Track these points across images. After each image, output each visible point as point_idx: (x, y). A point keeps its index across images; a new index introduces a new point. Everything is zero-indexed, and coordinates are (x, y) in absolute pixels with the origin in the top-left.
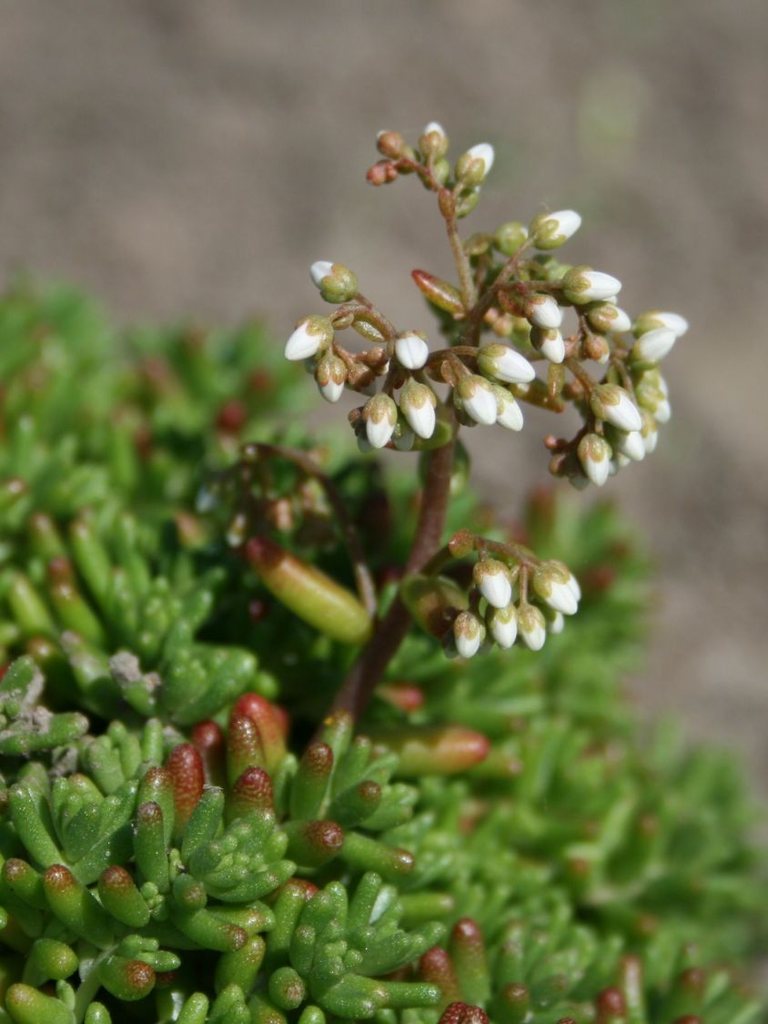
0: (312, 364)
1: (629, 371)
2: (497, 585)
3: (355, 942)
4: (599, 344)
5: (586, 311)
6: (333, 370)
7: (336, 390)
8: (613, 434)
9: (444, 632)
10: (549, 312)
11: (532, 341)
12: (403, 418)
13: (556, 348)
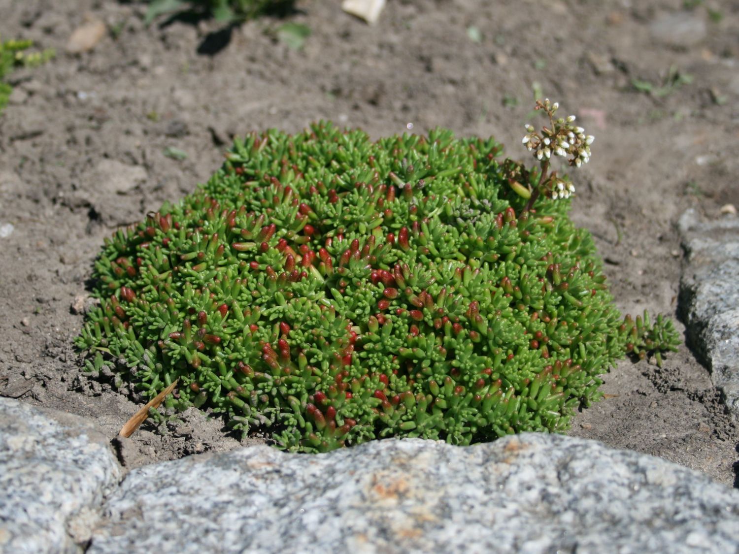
0: (526, 144)
1: (584, 146)
2: (561, 186)
3: (533, 252)
4: (579, 141)
5: (577, 135)
6: (530, 145)
7: (530, 149)
8: (582, 158)
9: (550, 195)
10: (572, 135)
11: (568, 139)
12: (544, 155)
13: (572, 141)
